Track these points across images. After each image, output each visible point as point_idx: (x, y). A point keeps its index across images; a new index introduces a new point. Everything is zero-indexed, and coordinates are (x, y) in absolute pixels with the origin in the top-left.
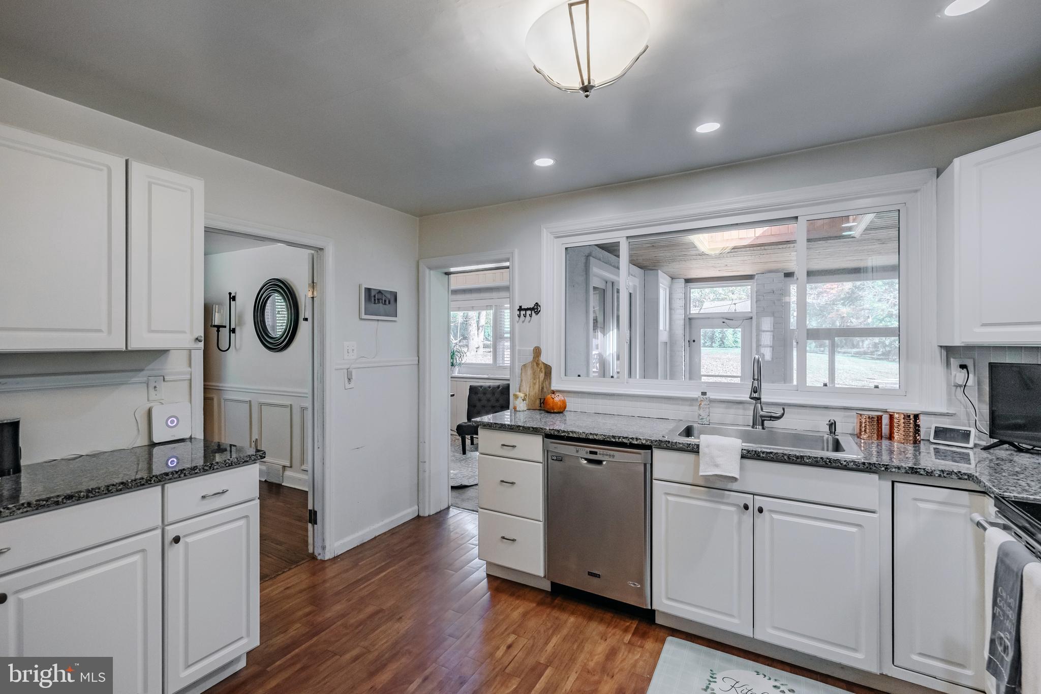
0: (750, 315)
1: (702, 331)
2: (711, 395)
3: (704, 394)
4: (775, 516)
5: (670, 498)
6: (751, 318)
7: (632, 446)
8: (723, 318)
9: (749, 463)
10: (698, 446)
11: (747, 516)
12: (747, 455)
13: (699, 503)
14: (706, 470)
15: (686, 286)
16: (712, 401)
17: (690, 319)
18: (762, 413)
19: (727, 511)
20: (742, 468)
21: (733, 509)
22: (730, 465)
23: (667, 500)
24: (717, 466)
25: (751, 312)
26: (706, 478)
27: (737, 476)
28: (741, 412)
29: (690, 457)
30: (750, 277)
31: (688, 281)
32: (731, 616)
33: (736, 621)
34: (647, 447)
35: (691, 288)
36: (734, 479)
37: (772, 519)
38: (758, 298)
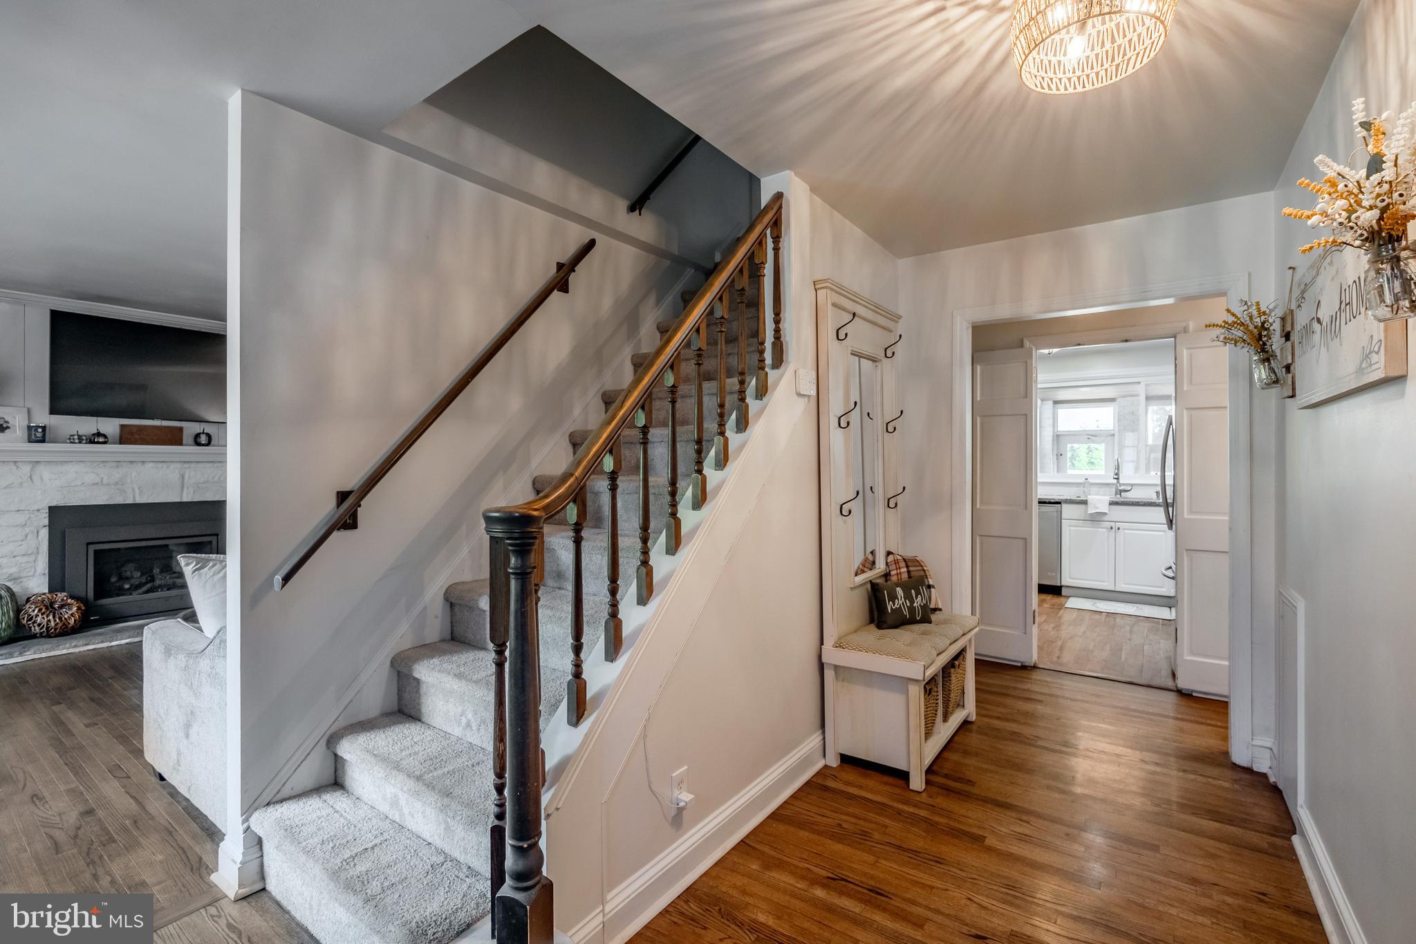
0: (1113, 432)
1: (1069, 446)
2: (1091, 481)
3: (1086, 479)
4: (1126, 531)
5: (1072, 528)
6: (1114, 435)
7: (1050, 503)
8: (1088, 435)
9: (1114, 507)
10: (1087, 500)
11: (1112, 533)
12: (1112, 503)
13: (1088, 529)
14: (1091, 510)
15: (1054, 407)
16: (1092, 484)
17: (1058, 436)
18: (1120, 488)
19: (1102, 531)
20: (1109, 509)
21: (1104, 530)
22: (1104, 508)
23: (1070, 530)
24: (1097, 508)
25: (1114, 430)
26: (1091, 514)
27: (1107, 512)
28: (1108, 489)
29: (1082, 507)
30: (1113, 400)
31: (1056, 402)
32: (1103, 582)
33: (1106, 584)
34: (1059, 503)
35: (1058, 408)
36: (1106, 514)
37: (1125, 533)
38: (1120, 418)
